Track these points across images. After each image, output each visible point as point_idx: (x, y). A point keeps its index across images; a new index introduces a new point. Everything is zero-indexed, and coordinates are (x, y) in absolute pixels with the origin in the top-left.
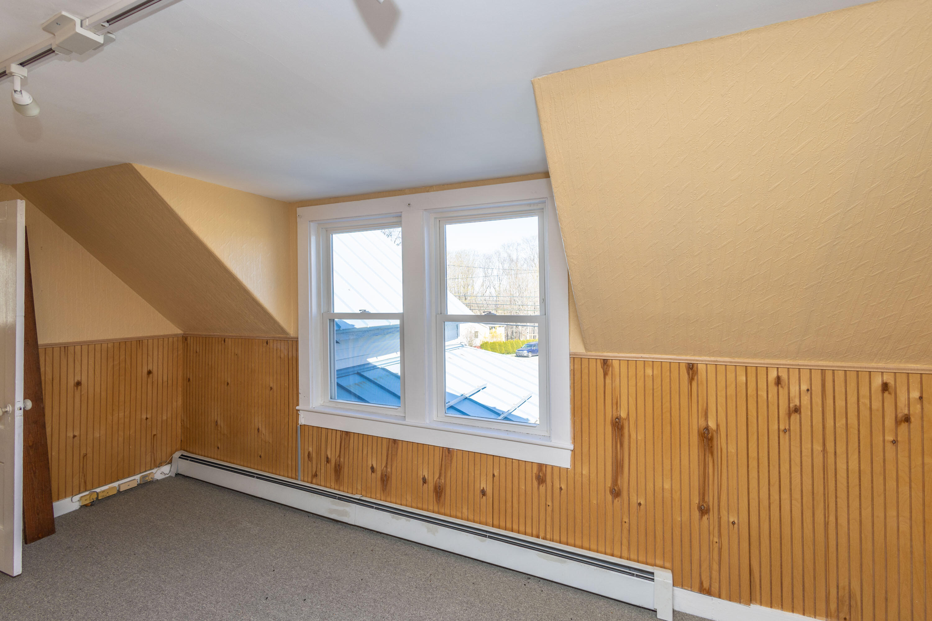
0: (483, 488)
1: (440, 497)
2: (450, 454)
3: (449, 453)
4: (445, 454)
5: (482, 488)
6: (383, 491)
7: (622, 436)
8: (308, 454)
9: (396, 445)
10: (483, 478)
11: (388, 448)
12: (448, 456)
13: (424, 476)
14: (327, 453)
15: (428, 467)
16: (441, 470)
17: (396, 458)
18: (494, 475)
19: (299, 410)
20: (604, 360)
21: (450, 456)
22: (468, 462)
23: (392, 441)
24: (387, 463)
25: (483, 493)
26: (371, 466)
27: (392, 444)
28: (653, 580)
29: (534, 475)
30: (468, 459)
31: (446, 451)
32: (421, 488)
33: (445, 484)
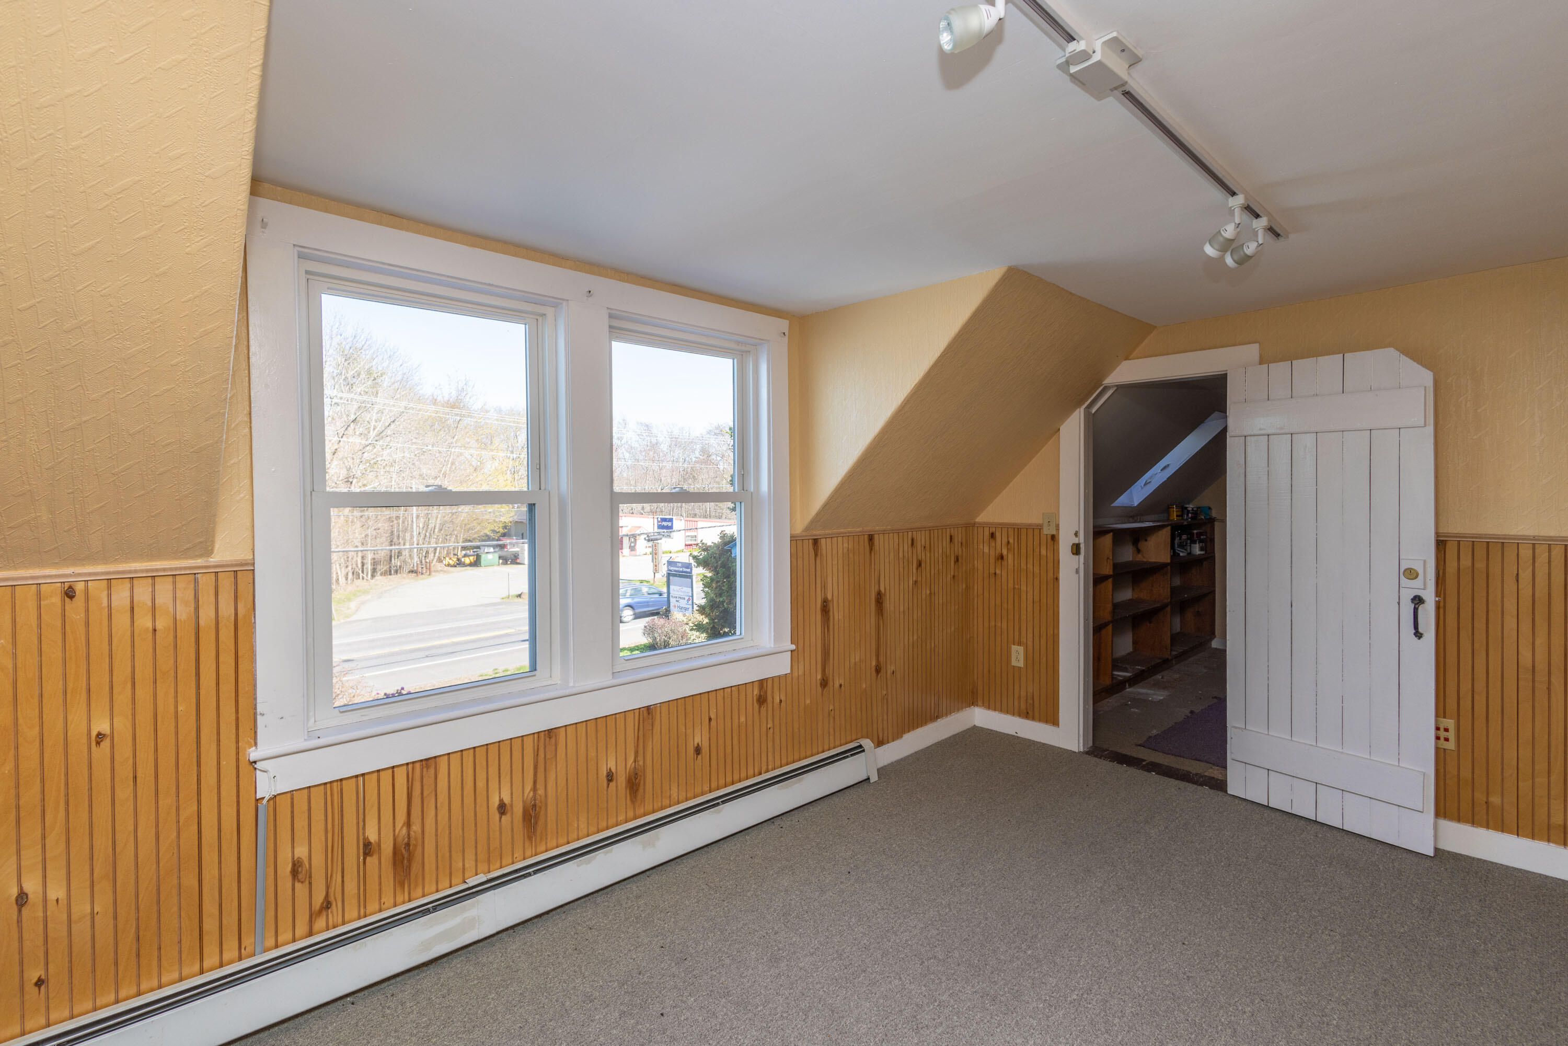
0: (698, 744)
1: (637, 790)
2: (651, 715)
3: (649, 714)
4: (643, 715)
5: (696, 745)
6: (530, 838)
7: (829, 619)
8: (294, 865)
9: (553, 740)
10: (697, 731)
11: (538, 751)
12: (649, 718)
13: (610, 769)
14: (364, 833)
15: (616, 752)
16: (638, 745)
17: (554, 763)
18: (710, 719)
19: (255, 762)
20: (815, 539)
21: (650, 717)
22: (677, 716)
23: (545, 735)
24: (535, 782)
25: (698, 750)
26: (497, 803)
27: (545, 740)
28: (864, 751)
29: (755, 698)
30: (677, 711)
31: (645, 712)
32: (605, 792)
33: (644, 766)
